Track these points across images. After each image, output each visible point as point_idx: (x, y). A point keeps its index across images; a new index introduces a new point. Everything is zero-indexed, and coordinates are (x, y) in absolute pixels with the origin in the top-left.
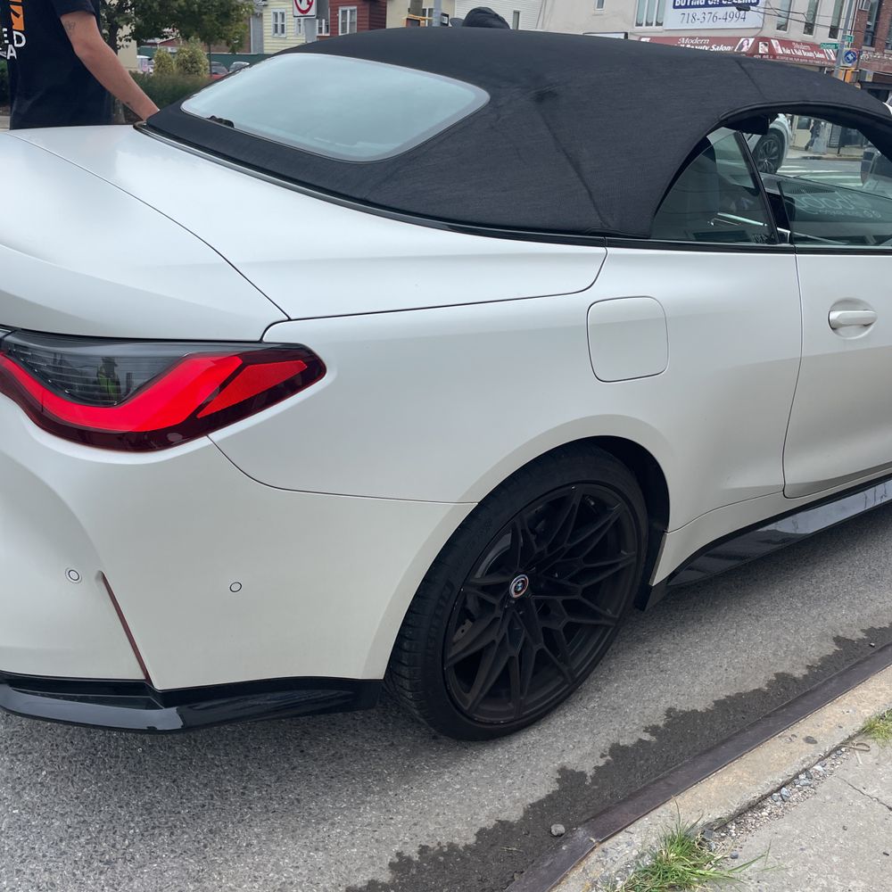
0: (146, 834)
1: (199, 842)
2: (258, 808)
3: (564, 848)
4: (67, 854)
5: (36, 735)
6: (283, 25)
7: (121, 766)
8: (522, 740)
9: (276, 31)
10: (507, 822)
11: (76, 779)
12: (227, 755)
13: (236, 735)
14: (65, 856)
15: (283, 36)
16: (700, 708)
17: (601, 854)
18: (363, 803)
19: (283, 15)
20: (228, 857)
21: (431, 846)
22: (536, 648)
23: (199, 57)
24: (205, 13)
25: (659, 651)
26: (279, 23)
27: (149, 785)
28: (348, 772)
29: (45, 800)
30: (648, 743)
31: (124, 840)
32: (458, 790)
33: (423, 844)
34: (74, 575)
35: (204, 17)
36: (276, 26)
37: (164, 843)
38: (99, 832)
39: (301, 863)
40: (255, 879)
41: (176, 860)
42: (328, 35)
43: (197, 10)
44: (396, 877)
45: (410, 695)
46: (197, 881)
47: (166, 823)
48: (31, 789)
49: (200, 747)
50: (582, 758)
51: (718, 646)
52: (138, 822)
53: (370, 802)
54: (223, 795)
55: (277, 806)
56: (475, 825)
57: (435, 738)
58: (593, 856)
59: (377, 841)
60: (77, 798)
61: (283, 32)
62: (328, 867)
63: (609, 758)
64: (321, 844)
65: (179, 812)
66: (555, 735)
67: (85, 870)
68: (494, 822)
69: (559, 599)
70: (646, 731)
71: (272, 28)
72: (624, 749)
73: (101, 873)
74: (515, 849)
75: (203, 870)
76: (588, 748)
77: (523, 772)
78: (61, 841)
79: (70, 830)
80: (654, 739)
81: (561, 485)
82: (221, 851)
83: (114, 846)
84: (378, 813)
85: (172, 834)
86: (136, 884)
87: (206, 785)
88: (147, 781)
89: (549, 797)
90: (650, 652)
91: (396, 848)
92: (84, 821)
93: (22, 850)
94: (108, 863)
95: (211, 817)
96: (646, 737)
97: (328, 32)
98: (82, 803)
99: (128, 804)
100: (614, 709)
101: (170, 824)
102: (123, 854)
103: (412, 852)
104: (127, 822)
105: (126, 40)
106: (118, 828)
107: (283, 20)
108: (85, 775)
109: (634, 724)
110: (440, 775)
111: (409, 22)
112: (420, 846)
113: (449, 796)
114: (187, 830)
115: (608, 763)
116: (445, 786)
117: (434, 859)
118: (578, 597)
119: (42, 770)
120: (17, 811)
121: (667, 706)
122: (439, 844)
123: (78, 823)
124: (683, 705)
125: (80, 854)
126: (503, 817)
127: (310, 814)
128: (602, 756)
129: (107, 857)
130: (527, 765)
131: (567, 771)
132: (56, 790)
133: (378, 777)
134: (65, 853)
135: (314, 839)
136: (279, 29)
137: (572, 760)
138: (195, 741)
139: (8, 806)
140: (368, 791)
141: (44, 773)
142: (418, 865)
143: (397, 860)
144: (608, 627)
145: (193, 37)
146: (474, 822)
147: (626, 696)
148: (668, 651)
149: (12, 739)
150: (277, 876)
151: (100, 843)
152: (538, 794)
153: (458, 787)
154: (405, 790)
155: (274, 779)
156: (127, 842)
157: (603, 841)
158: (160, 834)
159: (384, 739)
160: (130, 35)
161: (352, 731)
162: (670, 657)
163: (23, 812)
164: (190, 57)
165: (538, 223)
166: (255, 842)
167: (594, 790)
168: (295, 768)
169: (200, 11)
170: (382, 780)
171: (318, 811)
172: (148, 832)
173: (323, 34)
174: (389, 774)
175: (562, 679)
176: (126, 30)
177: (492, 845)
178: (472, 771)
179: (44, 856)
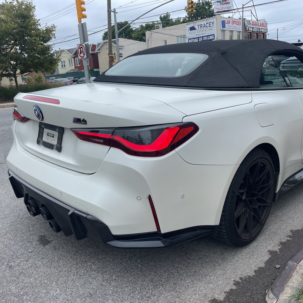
0: (155, 288)
1: (172, 287)
2: (185, 275)
3: (287, 268)
4: (134, 297)
5: (105, 267)
6: (65, 65)
7: (136, 271)
8: (253, 245)
9: (63, 67)
10: (261, 267)
11: (125, 276)
12: (167, 263)
13: (166, 257)
14: (134, 298)
15: (65, 68)
16: (300, 228)
17: (299, 266)
18: (215, 269)
19: (64, 61)
20: (184, 290)
21: (243, 277)
22: (252, 214)
23: (42, 77)
24: (45, 63)
25: (278, 215)
26: (63, 64)
27: (148, 274)
28: (206, 262)
29: (119, 284)
30: (290, 240)
31: (149, 290)
32: (241, 261)
33: (240, 277)
34: (139, 198)
35: (44, 64)
36: (62, 65)
37: (162, 289)
38: (141, 289)
39: (207, 288)
40: (196, 294)
41: (169, 293)
42: (80, 66)
43: (42, 62)
44: (237, 287)
45: (224, 231)
46: (178, 298)
47: (159, 284)
48: (112, 282)
49: (157, 262)
50: (273, 247)
51: (295, 212)
52: (151, 285)
53: (217, 269)
54: (172, 274)
55: (190, 274)
56: (252, 270)
57: (226, 249)
58: (298, 268)
59: (226, 278)
60: (128, 281)
61: (65, 67)
62: (216, 287)
63: (281, 246)
64: (210, 282)
65: (161, 280)
66: (261, 243)
67: (143, 300)
68: (258, 268)
69: (255, 198)
70: (287, 237)
71: (61, 66)
72: (284, 243)
73: (148, 300)
74: (268, 274)
75: (178, 295)
76: (273, 244)
77: (258, 253)
78: (130, 294)
79: (131, 290)
80: (291, 239)
81: (256, 159)
82: (181, 289)
83: (147, 292)
84: (221, 271)
85: (163, 286)
86: (160, 301)
87: (165, 272)
88: (147, 273)
89: (270, 259)
90: (276, 216)
91: (233, 279)
92: (134, 287)
93: (120, 298)
94: (148, 297)
95: (172, 280)
96: (289, 239)
97: (79, 65)
98: (131, 283)
99: (144, 281)
100: (275, 233)
101: (161, 284)
102: (152, 294)
103: (238, 279)
104: (147, 285)
105: (19, 74)
106: (146, 288)
107: (64, 63)
108: (127, 275)
109: (283, 236)
110: (234, 258)
111: (110, 57)
112: (239, 278)
113: (240, 263)
114: (167, 285)
115: (281, 247)
116: (237, 261)
117: (246, 281)
118: (260, 197)
119: (113, 276)
120: (112, 288)
121: (290, 230)
122: (245, 276)
123: (133, 288)
124: (294, 229)
125: (138, 296)
126: (259, 266)
127: (201, 275)
128: (279, 246)
129: (147, 296)
130: (258, 251)
131: (271, 251)
132: (120, 280)
133: (215, 262)
134: (133, 297)
135: (207, 281)
136: (64, 66)
137: (270, 248)
138: (155, 261)
139: (108, 287)
140: (215, 266)
141: (114, 276)
142: (242, 283)
143: (235, 283)
144: (269, 206)
145: (39, 71)
146: (252, 269)
147: (276, 229)
148: (281, 215)
149: (98, 269)
150: (201, 293)
151: (143, 293)
152: (266, 259)
153: (241, 260)
154: (226, 264)
155: (185, 267)
156: (151, 291)
157: (298, 263)
158: (160, 287)
159: (211, 251)
160: (20, 72)
161: (200, 251)
162: (283, 217)
163: (114, 288)
164: (39, 77)
165: (233, 86)
166: (189, 284)
167: (282, 255)
168: (189, 263)
169: (43, 62)
170: (217, 262)
171: (203, 273)
172: (156, 287)
173: (78, 66)
174: (218, 260)
175: (259, 224)
176: (18, 71)
177: (260, 274)
178: (242, 256)
179: (128, 299)
